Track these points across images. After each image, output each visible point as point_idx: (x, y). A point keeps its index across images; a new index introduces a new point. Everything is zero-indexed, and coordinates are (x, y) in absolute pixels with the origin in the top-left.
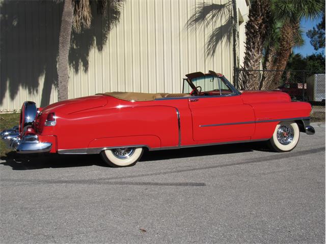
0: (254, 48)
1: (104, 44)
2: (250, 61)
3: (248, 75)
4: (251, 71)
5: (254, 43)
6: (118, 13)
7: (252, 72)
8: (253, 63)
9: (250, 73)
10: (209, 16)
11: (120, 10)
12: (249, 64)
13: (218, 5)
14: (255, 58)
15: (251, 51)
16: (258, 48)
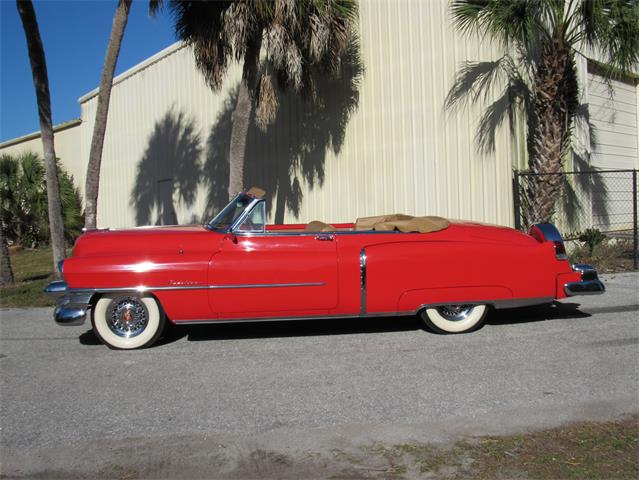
0: (544, 133)
1: (341, 143)
2: (539, 157)
3: (539, 182)
4: (541, 175)
5: (544, 125)
6: (356, 94)
7: (545, 178)
8: (545, 160)
9: (541, 178)
10: (476, 85)
11: (359, 89)
12: (539, 162)
13: (488, 63)
14: (549, 151)
15: (541, 139)
16: (552, 132)
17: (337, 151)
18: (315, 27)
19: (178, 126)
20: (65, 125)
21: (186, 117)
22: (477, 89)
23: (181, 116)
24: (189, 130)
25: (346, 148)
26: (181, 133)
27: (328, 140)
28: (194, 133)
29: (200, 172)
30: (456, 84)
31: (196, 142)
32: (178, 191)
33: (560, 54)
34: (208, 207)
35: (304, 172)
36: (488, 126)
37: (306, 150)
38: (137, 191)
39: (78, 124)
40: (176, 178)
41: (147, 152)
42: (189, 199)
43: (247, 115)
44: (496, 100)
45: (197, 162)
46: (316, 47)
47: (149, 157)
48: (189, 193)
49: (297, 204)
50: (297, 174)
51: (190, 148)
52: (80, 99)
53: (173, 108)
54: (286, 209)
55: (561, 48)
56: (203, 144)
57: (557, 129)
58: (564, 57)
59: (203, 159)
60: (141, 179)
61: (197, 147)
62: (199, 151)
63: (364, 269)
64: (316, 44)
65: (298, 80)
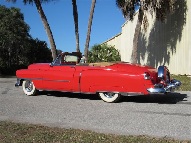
17: (180, 41)
20: (118, 35)
25: (182, 39)
26: (142, 36)
27: (178, 37)
28: (145, 36)
29: (146, 49)
32: (141, 55)
34: (148, 61)
35: (171, 49)
37: (172, 40)
39: (121, 34)
40: (141, 51)
42: (143, 58)
48: (143, 56)
49: (169, 60)
50: (169, 50)
51: (144, 41)
52: (122, 26)
54: (166, 62)
56: (147, 40)
59: (147, 45)
61: (146, 41)
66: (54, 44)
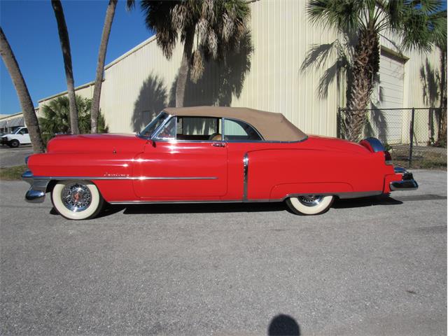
0: (358, 86)
2: (354, 100)
3: (353, 115)
4: (355, 111)
5: (358, 81)
6: (249, 64)
7: (357, 112)
8: (357, 102)
9: (354, 113)
10: (319, 58)
12: (353, 103)
13: (326, 45)
14: (360, 96)
15: (355, 89)
16: (363, 86)
17: (238, 96)
18: (225, 21)
19: (155, 83)
21: (159, 78)
22: (319, 60)
23: (156, 78)
24: (160, 85)
25: (242, 95)
26: (157, 86)
27: (233, 90)
28: (163, 87)
30: (306, 59)
31: (164, 92)
33: (371, 37)
36: (325, 82)
37: (222, 96)
38: (135, 117)
40: (154, 111)
41: (139, 97)
43: (186, 73)
44: (329, 67)
45: (165, 102)
46: (226, 33)
47: (140, 100)
51: (161, 95)
52: (105, 67)
53: (152, 73)
55: (372, 34)
56: (168, 93)
57: (366, 83)
58: (373, 39)
59: (168, 101)
60: (136, 111)
61: (165, 94)
62: (166, 97)
63: (247, 168)
64: (226, 32)
65: (215, 52)
66: (27, 90)
